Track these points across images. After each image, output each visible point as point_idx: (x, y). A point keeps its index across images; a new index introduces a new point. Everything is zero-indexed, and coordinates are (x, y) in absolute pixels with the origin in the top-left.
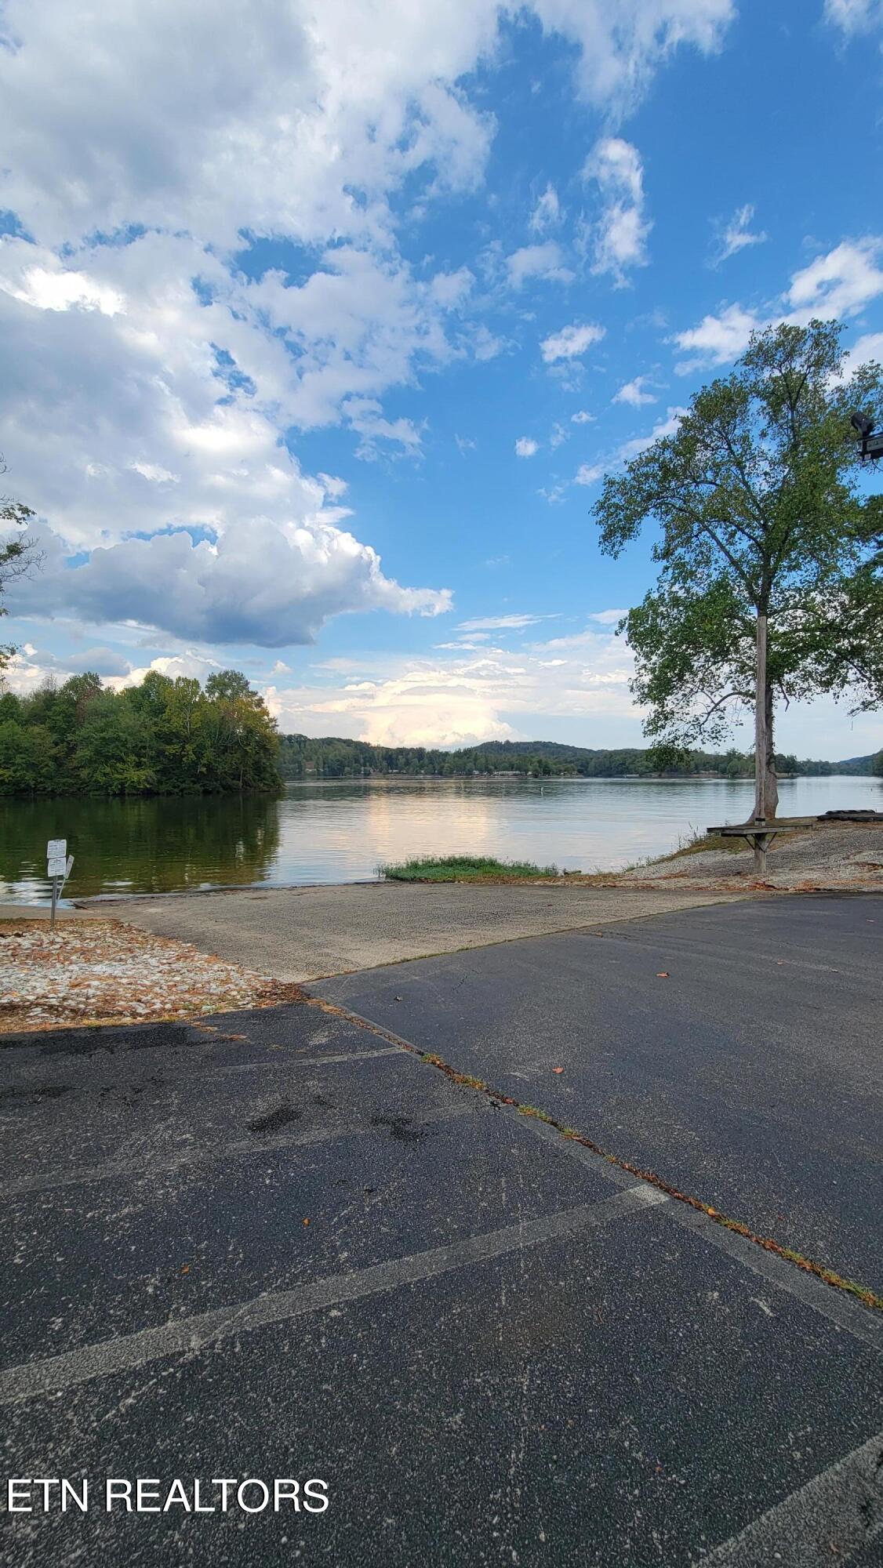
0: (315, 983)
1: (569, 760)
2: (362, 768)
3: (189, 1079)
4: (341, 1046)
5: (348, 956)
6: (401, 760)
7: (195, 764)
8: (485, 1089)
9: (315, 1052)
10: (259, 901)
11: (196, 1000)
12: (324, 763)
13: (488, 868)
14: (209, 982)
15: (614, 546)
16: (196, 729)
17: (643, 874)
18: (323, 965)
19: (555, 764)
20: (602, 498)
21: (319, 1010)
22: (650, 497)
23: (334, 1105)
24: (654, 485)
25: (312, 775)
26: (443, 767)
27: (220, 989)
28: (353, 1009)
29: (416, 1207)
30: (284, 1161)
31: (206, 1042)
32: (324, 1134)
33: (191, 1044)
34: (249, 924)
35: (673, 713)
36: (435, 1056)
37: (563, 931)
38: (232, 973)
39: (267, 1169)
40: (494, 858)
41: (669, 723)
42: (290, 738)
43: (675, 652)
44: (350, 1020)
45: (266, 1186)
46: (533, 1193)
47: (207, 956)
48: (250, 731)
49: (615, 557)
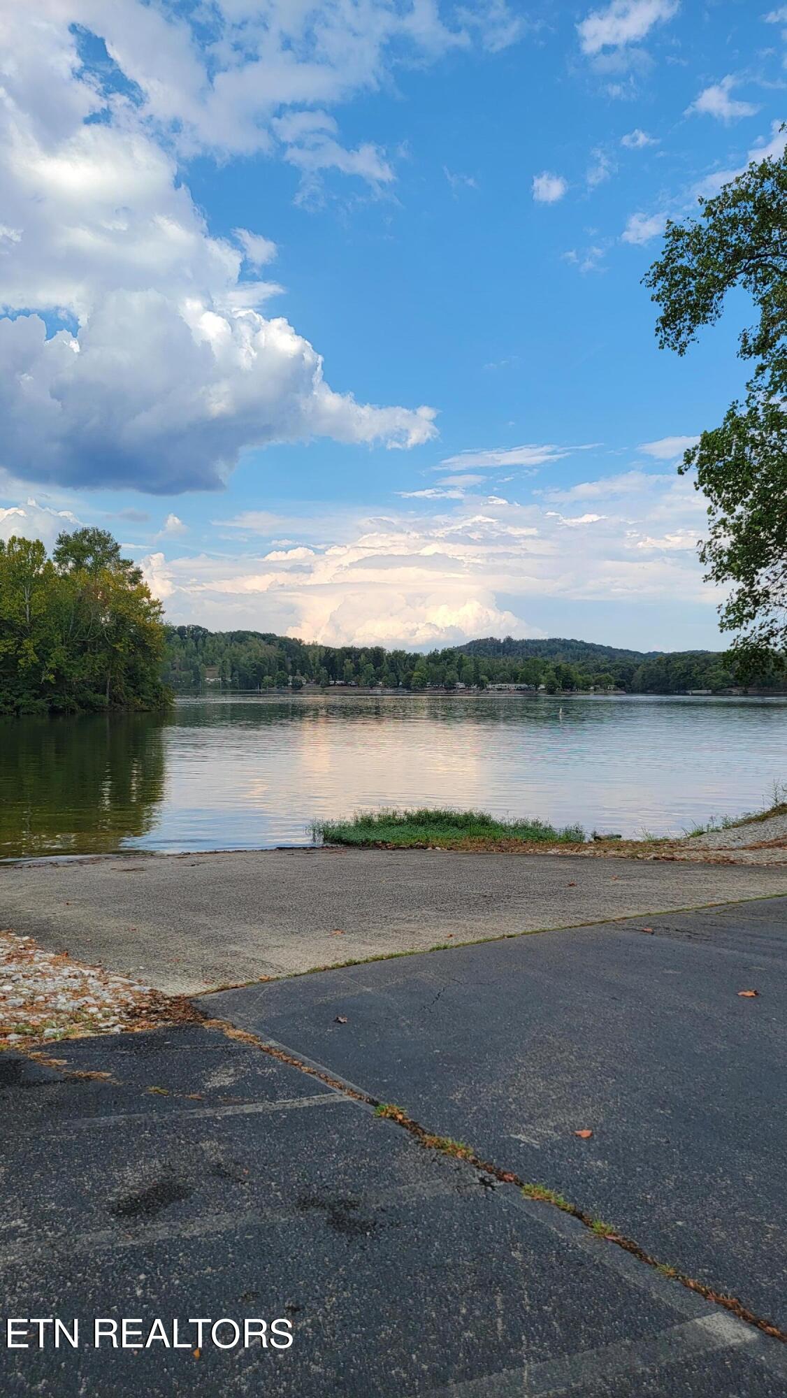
0: (215, 995)
1: (602, 667)
2: (290, 678)
3: (23, 1137)
4: (253, 1089)
5: (267, 957)
6: (349, 665)
7: (37, 670)
8: (471, 1158)
9: (216, 1097)
10: (132, 874)
11: (35, 1019)
12: (233, 670)
13: (477, 828)
14: (55, 994)
15: (679, 334)
16: (39, 616)
17: (718, 840)
18: (229, 968)
19: (580, 673)
20: (661, 259)
21: (221, 1037)
22: (738, 255)
23: (242, 1177)
24: (746, 237)
25: (214, 687)
26: (410, 677)
27: (72, 1003)
28: (272, 1036)
29: (365, 1336)
30: (164, 1262)
31: (49, 1082)
32: (226, 1221)
33: (29, 1085)
34: (117, 908)
35: (767, 594)
36: (396, 1108)
37: (592, 924)
38: (90, 980)
39: (139, 1274)
40: (486, 813)
41: (761, 610)
42: (182, 630)
43: (773, 499)
44: (268, 1050)
45: (136, 1299)
46: (544, 1319)
47: (52, 955)
48: (121, 621)
49: (681, 352)
